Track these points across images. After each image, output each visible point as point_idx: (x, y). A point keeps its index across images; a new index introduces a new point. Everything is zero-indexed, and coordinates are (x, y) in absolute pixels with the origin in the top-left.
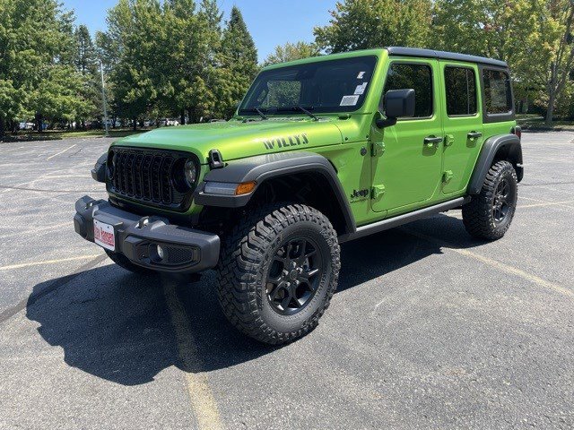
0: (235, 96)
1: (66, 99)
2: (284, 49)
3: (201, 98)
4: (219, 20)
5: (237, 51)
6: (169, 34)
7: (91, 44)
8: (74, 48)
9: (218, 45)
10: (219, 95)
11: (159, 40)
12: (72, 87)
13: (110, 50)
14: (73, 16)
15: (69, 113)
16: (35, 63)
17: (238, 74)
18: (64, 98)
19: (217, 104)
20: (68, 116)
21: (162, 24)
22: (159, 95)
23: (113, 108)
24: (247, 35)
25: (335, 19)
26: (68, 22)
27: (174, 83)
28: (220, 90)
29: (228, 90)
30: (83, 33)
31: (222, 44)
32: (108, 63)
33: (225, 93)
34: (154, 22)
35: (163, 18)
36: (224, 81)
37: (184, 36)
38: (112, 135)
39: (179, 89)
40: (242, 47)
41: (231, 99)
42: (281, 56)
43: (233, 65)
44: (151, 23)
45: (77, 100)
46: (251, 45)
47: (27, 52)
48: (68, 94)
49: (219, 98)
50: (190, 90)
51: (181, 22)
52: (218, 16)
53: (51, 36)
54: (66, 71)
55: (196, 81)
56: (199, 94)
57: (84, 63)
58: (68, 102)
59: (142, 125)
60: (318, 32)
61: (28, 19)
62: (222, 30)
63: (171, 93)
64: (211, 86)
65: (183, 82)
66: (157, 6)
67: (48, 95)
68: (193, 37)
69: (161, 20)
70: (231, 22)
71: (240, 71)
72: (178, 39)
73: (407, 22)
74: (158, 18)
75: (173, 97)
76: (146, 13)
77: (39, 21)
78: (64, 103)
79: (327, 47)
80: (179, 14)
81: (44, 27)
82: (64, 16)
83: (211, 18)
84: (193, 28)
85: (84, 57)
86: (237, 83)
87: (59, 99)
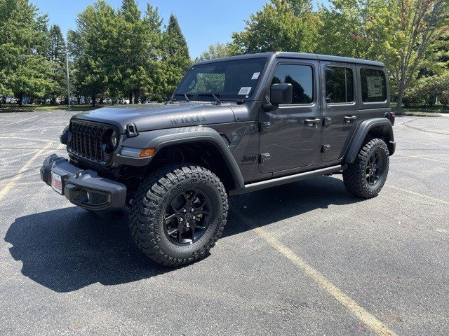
0: (169, 82)
1: (38, 81)
2: (215, 47)
3: (142, 83)
4: (159, 25)
5: (173, 48)
6: (119, 34)
7: (62, 40)
8: (48, 42)
9: (157, 43)
10: (157, 81)
11: (112, 38)
12: (43, 72)
13: (79, 44)
14: (47, 18)
15: (39, 91)
16: (14, 53)
17: (172, 66)
18: (36, 80)
19: (155, 88)
20: (39, 94)
21: (114, 26)
22: (111, 80)
23: (78, 88)
24: (181, 37)
25: (249, 27)
26: (43, 22)
27: (122, 71)
28: (158, 78)
29: (164, 78)
30: (56, 31)
31: (161, 43)
32: (77, 54)
33: (162, 80)
34: (108, 25)
35: (115, 21)
36: (161, 70)
37: (131, 36)
38: (74, 109)
39: (126, 76)
40: (177, 45)
41: (166, 85)
42: (213, 53)
43: (169, 59)
44: (106, 25)
45: (47, 82)
46: (183, 44)
47: (8, 44)
48: (40, 77)
49: (157, 83)
50: (134, 77)
51: (129, 25)
52: (159, 21)
53: (27, 33)
54: (38, 60)
55: (139, 70)
56: (141, 80)
57: (56, 54)
58: (39, 83)
59: (101, 102)
60: (236, 36)
61: (10, 20)
62: (162, 32)
63: (119, 79)
64: (151, 74)
65: (129, 71)
66: (112, 13)
67: (23, 77)
68: (138, 37)
69: (114, 23)
70: (169, 26)
71: (174, 64)
72: (126, 38)
73: (301, 31)
74: (112, 22)
75: (121, 82)
76: (103, 18)
77: (19, 21)
78: (36, 84)
79: (242, 48)
80: (128, 19)
81: (23, 26)
82: (40, 18)
83: (153, 23)
84: (138, 30)
85: (57, 49)
86: (172, 73)
87: (32, 81)
